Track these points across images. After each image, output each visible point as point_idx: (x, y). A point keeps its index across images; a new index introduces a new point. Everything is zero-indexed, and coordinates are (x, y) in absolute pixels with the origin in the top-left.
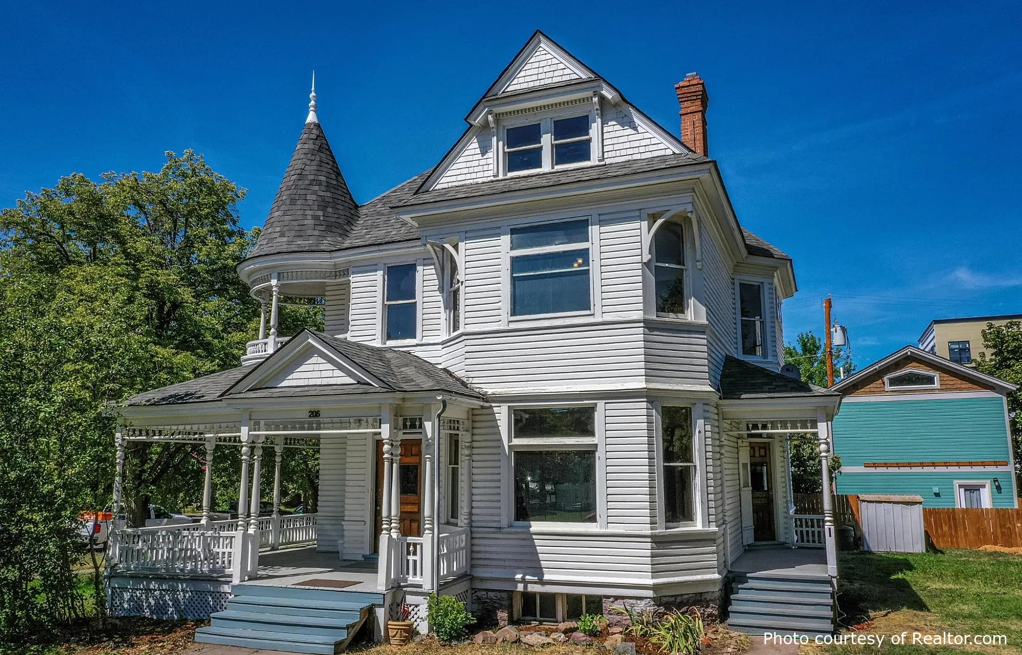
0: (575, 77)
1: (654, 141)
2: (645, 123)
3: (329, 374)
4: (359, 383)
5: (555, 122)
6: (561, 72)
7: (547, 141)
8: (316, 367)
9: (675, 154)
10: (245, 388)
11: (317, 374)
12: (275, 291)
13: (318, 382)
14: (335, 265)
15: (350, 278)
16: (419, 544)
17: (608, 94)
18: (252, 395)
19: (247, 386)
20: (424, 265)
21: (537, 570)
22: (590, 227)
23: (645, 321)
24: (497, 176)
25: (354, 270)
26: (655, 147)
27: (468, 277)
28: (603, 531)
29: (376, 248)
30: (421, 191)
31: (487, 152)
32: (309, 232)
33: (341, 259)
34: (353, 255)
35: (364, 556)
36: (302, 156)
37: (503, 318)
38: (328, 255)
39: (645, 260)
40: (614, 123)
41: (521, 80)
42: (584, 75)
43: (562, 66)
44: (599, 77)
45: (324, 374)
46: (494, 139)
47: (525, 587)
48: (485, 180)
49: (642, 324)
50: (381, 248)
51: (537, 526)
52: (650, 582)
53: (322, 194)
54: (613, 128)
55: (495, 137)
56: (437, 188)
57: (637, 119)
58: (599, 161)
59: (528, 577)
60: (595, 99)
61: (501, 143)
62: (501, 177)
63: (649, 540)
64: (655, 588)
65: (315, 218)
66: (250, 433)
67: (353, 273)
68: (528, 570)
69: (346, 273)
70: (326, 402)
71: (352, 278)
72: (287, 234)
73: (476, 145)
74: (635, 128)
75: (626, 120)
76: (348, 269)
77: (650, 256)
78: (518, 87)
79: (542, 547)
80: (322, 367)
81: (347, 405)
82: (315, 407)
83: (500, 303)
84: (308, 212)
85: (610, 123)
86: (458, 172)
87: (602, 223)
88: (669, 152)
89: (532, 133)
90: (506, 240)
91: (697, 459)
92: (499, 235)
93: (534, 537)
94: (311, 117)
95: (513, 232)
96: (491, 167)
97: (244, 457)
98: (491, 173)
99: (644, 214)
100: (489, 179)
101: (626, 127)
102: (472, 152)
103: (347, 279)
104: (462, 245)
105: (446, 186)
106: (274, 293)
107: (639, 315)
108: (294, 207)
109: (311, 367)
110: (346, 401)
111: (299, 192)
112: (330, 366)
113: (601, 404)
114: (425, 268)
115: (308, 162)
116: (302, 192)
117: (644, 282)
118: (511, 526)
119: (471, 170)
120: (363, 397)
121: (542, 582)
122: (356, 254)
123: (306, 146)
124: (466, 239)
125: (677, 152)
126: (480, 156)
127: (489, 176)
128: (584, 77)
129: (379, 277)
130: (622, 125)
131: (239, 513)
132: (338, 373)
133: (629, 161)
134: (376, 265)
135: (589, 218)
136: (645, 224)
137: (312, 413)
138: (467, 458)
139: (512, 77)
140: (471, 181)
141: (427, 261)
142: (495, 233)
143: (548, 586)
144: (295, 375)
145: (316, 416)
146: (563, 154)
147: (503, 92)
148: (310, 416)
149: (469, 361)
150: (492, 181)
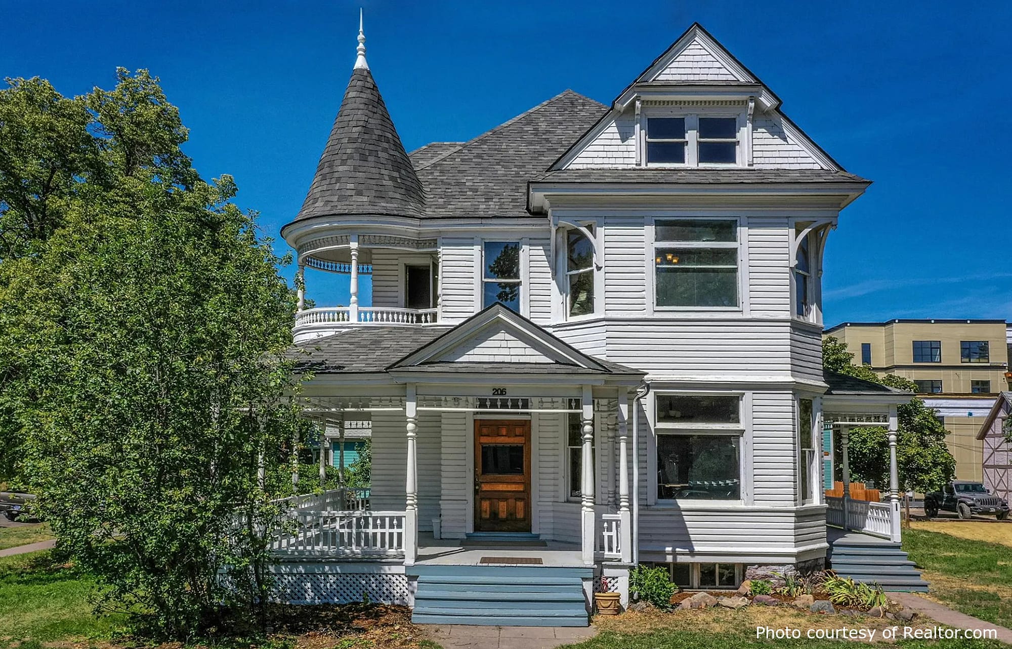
0: (731, 78)
1: (803, 154)
2: (794, 135)
3: (521, 351)
4: (557, 362)
5: (700, 119)
6: (717, 71)
7: (692, 137)
8: (504, 344)
9: (822, 169)
10: (418, 361)
11: (506, 351)
12: (354, 255)
13: (507, 359)
14: (419, 233)
15: (439, 250)
16: (614, 520)
17: (767, 101)
18: (426, 368)
19: (421, 359)
20: (530, 245)
21: (686, 542)
22: (738, 228)
23: (792, 321)
24: (640, 165)
25: (444, 241)
26: (804, 160)
27: (608, 263)
28: (750, 507)
29: (479, 221)
30: (553, 169)
31: (627, 139)
32: (391, 194)
33: (429, 228)
34: (445, 226)
35: (467, 535)
36: (362, 106)
37: (648, 307)
38: (417, 222)
39: (792, 265)
40: (764, 130)
41: (674, 71)
42: (743, 78)
43: (718, 65)
44: (761, 82)
45: (513, 351)
46: (638, 127)
47: (675, 558)
48: (625, 167)
49: (789, 324)
50: (484, 221)
51: (683, 503)
52: (795, 550)
53: (392, 153)
54: (763, 134)
55: (638, 125)
56: (570, 167)
57: (787, 130)
58: (749, 165)
59: (677, 549)
60: (752, 105)
61: (643, 132)
62: (643, 166)
63: (793, 514)
64: (797, 555)
65: (392, 179)
66: (418, 409)
67: (443, 245)
68: (676, 543)
69: (434, 243)
70: (510, 380)
71: (442, 250)
72: (365, 192)
73: (615, 130)
74: (785, 139)
75: (776, 129)
76: (436, 240)
77: (797, 262)
78: (670, 78)
79: (691, 523)
80: (510, 344)
81: (542, 385)
82: (498, 385)
83: (644, 293)
84: (383, 171)
85: (759, 130)
86: (595, 155)
87: (751, 226)
88: (817, 167)
89: (677, 127)
90: (649, 231)
91: (816, 445)
92: (643, 225)
93: (683, 513)
94: (361, 63)
95: (658, 223)
96: (633, 155)
97: (409, 434)
98: (634, 161)
99: (792, 221)
100: (630, 167)
101: (775, 137)
102: (611, 136)
103: (434, 249)
104: (600, 231)
105: (580, 167)
106: (354, 257)
107: (786, 315)
108: (365, 164)
109: (497, 344)
110: (544, 380)
111: (368, 147)
112: (521, 344)
113: (748, 394)
114: (531, 248)
115: (371, 114)
116: (371, 147)
117: (791, 285)
118: (656, 504)
119: (609, 154)
120: (570, 377)
121: (692, 553)
122: (448, 225)
123: (364, 96)
124: (606, 224)
125: (825, 168)
126: (619, 142)
127: (632, 163)
128: (742, 80)
129: (476, 252)
130: (773, 134)
131: (407, 492)
132: (531, 351)
133: (778, 170)
134: (473, 238)
135: (738, 219)
136: (792, 231)
137: (497, 391)
138: (611, 440)
139: (664, 66)
140: (610, 166)
141: (533, 241)
142: (639, 222)
143: (697, 557)
144: (476, 351)
145: (502, 394)
146: (707, 153)
147: (654, 80)
148: (494, 394)
149: (611, 347)
150: (634, 170)
